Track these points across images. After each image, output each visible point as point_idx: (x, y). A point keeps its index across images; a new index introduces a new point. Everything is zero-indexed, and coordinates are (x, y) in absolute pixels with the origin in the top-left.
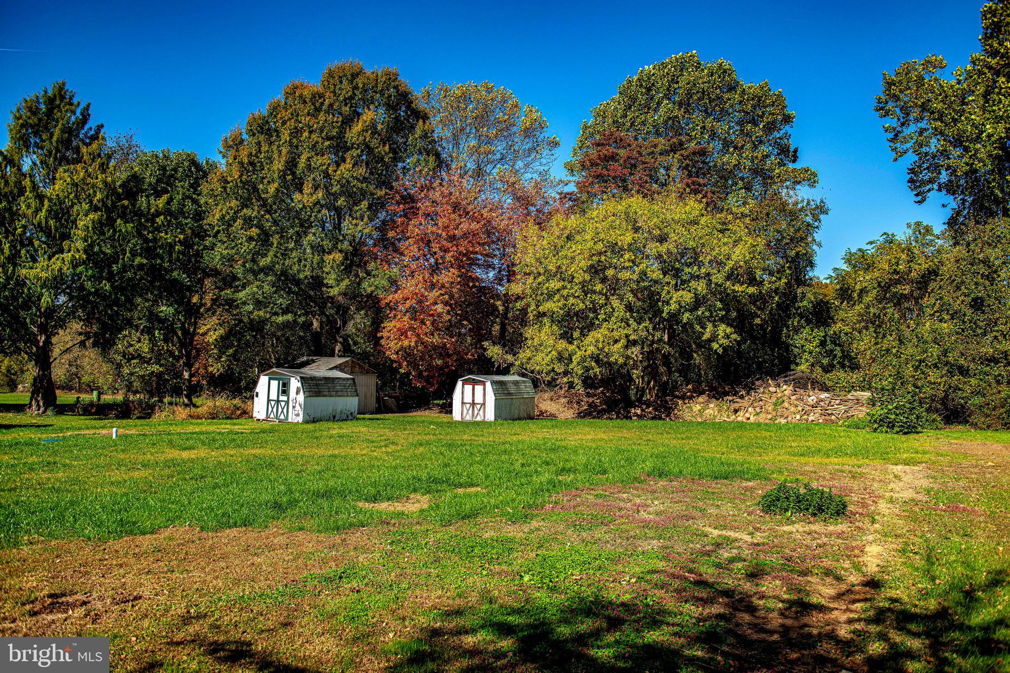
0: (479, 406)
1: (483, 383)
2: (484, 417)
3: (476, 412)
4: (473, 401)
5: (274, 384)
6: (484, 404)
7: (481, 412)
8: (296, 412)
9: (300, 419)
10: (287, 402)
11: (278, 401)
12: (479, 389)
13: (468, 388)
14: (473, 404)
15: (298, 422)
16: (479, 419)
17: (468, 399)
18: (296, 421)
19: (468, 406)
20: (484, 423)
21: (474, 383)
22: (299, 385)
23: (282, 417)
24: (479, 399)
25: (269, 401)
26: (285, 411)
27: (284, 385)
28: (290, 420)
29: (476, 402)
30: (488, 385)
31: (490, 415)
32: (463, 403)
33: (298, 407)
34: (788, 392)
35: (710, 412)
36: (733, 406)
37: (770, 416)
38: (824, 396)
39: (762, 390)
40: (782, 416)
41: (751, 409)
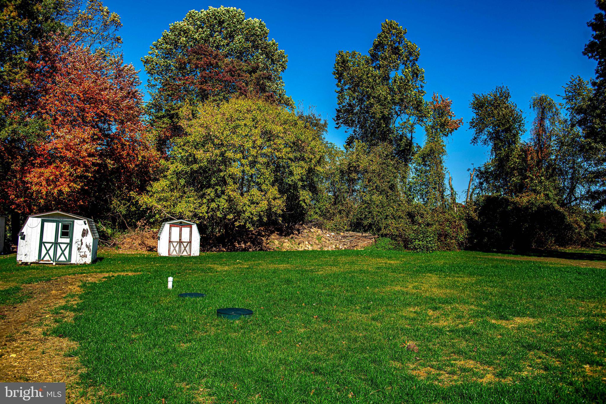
0: (185, 244)
1: (191, 227)
2: (191, 253)
3: (183, 248)
4: (180, 240)
5: (50, 228)
6: (190, 242)
7: (188, 248)
8: (82, 254)
9: (88, 260)
10: (70, 244)
11: (56, 244)
12: (186, 231)
13: (176, 230)
14: (180, 242)
15: (85, 264)
16: (185, 254)
17: (175, 237)
18: (83, 263)
19: (175, 244)
20: (190, 258)
21: (181, 225)
22: (87, 227)
23: (62, 259)
24: (185, 238)
25: (42, 243)
26: (67, 253)
27: (65, 227)
28: (73, 261)
29: (183, 240)
30: (195, 228)
31: (195, 250)
32: (170, 242)
33: (84, 249)
34: (320, 231)
35: (287, 244)
36: (297, 241)
37: (319, 246)
38: (333, 234)
39: (305, 231)
40: (325, 246)
41: (307, 243)
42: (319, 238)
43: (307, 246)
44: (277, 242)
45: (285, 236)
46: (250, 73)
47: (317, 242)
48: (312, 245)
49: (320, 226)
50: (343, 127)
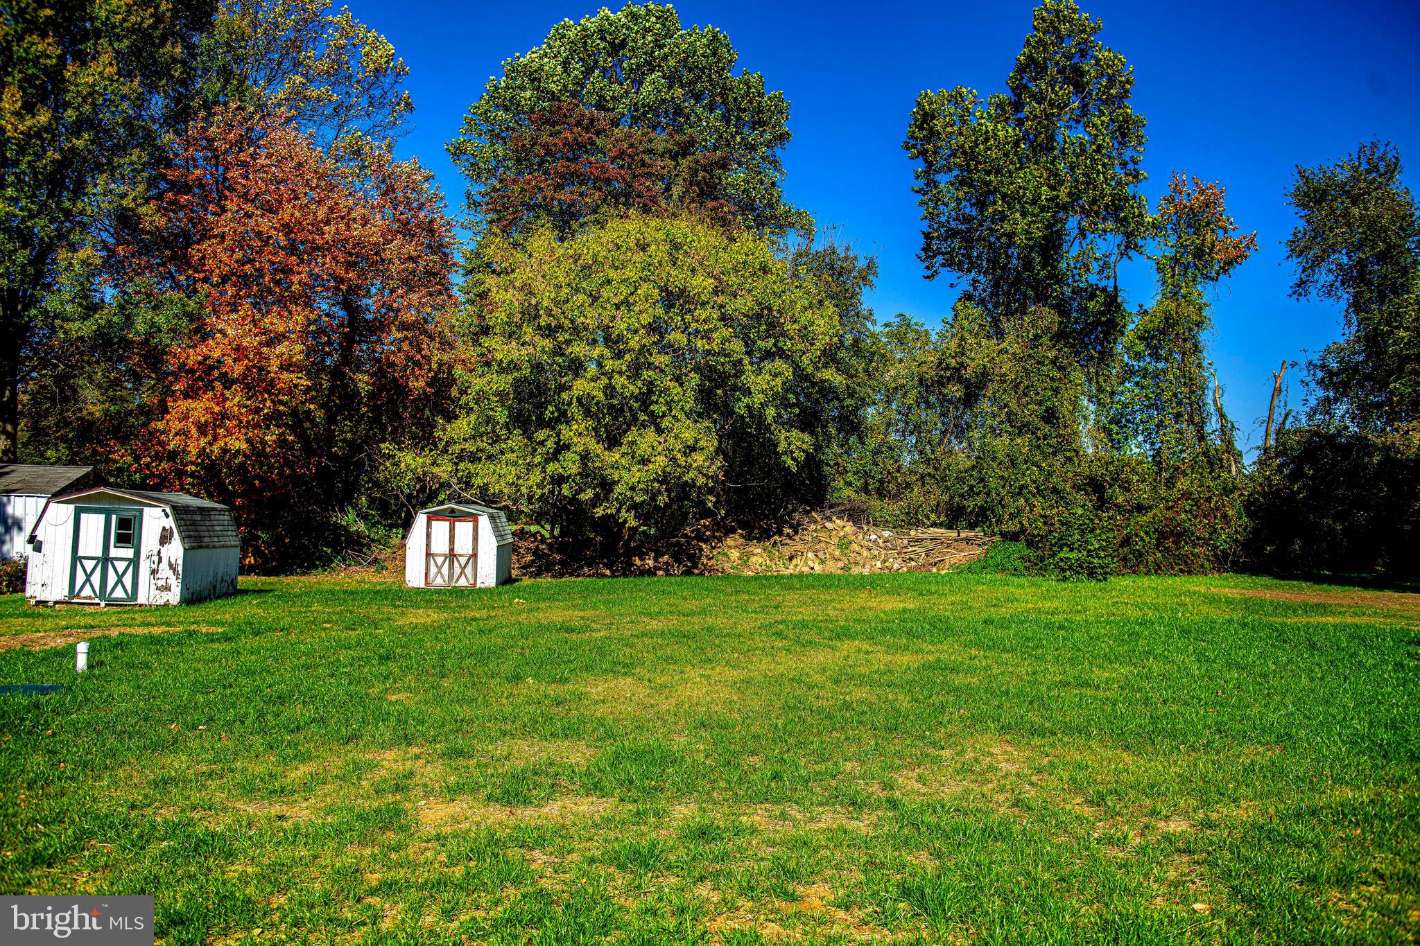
0: (463, 560)
1: (474, 518)
2: (475, 580)
3: (457, 570)
4: (452, 550)
5: (93, 525)
6: (475, 555)
7: (469, 570)
8: (162, 582)
9: (174, 596)
10: (135, 562)
11: (105, 560)
12: (464, 529)
13: (440, 528)
14: (452, 555)
15: (166, 605)
16: (462, 582)
17: (440, 545)
18: (161, 602)
19: (440, 560)
20: (474, 593)
21: (453, 516)
22: (170, 523)
23: (119, 593)
24: (463, 545)
25: (76, 558)
26: (128, 580)
27: (124, 523)
28: (142, 599)
29: (457, 551)
30: (484, 522)
31: (487, 574)
32: (429, 555)
33: (165, 571)
34: (850, 528)
35: (759, 558)
36: (787, 551)
37: (840, 564)
38: (886, 534)
39: (813, 527)
40: (857, 564)
41: (810, 555)
42: (844, 545)
43: (808, 563)
44: (735, 554)
45: (759, 540)
46: (674, 157)
47: (837, 553)
48: (822, 562)
49: (855, 515)
50: (948, 276)
